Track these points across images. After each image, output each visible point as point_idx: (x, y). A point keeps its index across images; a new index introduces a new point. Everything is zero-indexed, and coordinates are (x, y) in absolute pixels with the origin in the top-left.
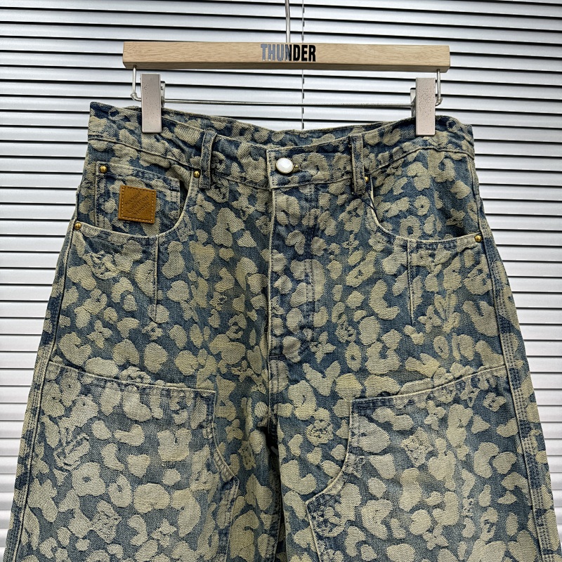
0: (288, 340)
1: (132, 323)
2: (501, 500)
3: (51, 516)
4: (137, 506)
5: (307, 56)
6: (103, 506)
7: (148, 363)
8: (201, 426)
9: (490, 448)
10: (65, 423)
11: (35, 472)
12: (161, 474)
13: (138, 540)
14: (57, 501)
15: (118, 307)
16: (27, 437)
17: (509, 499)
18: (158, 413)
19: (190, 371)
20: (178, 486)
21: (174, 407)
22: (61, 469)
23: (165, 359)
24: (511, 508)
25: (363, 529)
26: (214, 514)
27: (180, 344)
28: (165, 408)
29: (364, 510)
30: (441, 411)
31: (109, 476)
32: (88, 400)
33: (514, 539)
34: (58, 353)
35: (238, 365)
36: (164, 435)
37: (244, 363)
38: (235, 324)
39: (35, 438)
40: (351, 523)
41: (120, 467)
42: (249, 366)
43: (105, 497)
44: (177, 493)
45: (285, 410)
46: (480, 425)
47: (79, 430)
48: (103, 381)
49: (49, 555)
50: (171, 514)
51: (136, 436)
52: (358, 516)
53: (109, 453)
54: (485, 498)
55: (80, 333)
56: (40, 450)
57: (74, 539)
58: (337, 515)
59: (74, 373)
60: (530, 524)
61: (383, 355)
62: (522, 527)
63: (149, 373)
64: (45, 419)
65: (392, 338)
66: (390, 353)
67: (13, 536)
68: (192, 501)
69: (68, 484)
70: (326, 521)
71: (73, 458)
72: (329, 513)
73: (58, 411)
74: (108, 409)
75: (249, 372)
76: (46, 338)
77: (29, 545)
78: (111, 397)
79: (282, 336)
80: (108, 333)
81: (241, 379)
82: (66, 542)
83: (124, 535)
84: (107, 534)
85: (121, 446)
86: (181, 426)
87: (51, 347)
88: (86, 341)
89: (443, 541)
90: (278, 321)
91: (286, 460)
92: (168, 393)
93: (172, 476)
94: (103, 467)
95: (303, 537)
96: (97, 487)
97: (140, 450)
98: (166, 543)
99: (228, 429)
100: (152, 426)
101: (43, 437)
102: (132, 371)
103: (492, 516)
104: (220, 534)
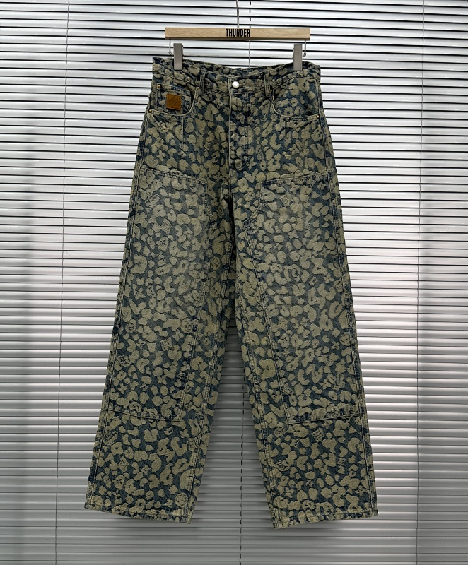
0: (237, 161)
1: (174, 151)
2: (323, 226)
3: (145, 225)
4: (178, 222)
5: (246, 34)
6: (165, 221)
7: (180, 167)
8: (201, 195)
9: (319, 205)
10: (149, 190)
11: (137, 211)
12: (187, 211)
13: (179, 234)
14: (147, 220)
15: (168, 144)
16: (133, 197)
17: (326, 225)
18: (185, 187)
19: (197, 172)
20: (193, 216)
21: (191, 185)
22: (148, 207)
23: (187, 166)
24: (327, 228)
25: (264, 230)
26: (207, 232)
27: (193, 161)
28: (188, 185)
29: (265, 223)
30: (297, 187)
31: (167, 210)
32: (158, 181)
33: (327, 241)
34: (144, 163)
35: (217, 174)
36: (187, 196)
37: (219, 174)
38: (215, 156)
39: (136, 198)
40: (260, 228)
41: (171, 207)
42: (221, 175)
43: (166, 218)
44: (193, 219)
45: (236, 190)
46: (315, 195)
47: (154, 193)
48: (163, 174)
49: (145, 240)
50: (191, 226)
51: (177, 195)
52: (263, 225)
53: (167, 201)
54: (316, 224)
55: (154, 155)
56: (139, 202)
57: (155, 233)
58: (255, 226)
59: (152, 171)
60: (334, 234)
61: (274, 164)
62: (331, 235)
63: (181, 171)
64: (140, 190)
65: (278, 157)
66: (277, 163)
67: (128, 235)
68: (198, 223)
69: (151, 213)
70: (251, 228)
71: (153, 203)
72: (252, 225)
73: (146, 186)
74: (166, 185)
75: (221, 177)
76: (138, 158)
77: (136, 238)
78: (167, 180)
79: (235, 159)
80: (164, 155)
81: (218, 181)
82: (152, 234)
83: (173, 232)
84: (167, 231)
85: (171, 199)
86: (194, 193)
87: (141, 161)
88: (156, 158)
89: (296, 236)
90: (233, 152)
91: (236, 208)
92: (189, 180)
93: (191, 212)
94: (165, 207)
95: (242, 236)
96: (163, 214)
97: (179, 201)
98: (189, 237)
99: (212, 201)
100: (183, 192)
101: (140, 197)
102: (174, 170)
103: (319, 231)
104: (210, 241)
